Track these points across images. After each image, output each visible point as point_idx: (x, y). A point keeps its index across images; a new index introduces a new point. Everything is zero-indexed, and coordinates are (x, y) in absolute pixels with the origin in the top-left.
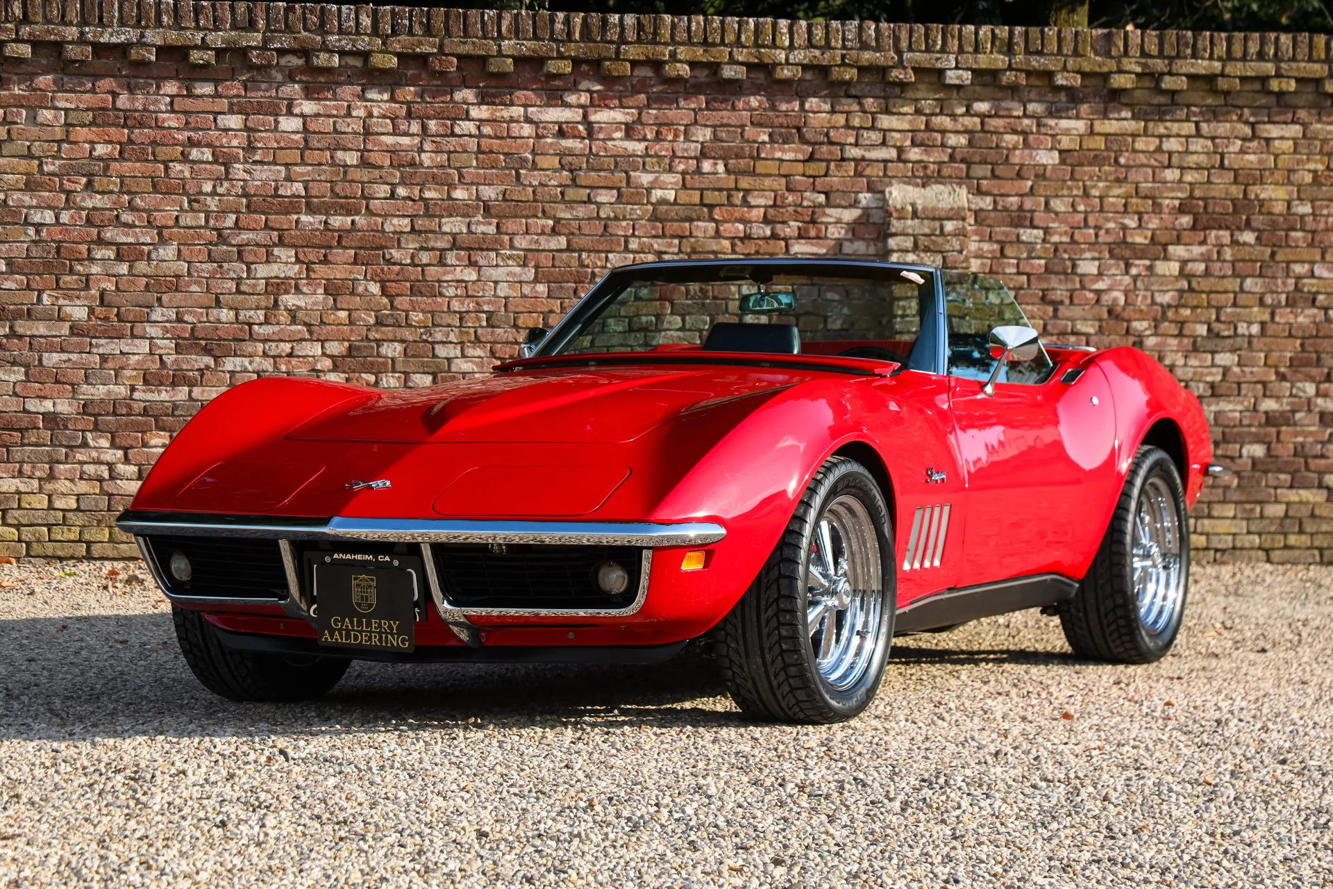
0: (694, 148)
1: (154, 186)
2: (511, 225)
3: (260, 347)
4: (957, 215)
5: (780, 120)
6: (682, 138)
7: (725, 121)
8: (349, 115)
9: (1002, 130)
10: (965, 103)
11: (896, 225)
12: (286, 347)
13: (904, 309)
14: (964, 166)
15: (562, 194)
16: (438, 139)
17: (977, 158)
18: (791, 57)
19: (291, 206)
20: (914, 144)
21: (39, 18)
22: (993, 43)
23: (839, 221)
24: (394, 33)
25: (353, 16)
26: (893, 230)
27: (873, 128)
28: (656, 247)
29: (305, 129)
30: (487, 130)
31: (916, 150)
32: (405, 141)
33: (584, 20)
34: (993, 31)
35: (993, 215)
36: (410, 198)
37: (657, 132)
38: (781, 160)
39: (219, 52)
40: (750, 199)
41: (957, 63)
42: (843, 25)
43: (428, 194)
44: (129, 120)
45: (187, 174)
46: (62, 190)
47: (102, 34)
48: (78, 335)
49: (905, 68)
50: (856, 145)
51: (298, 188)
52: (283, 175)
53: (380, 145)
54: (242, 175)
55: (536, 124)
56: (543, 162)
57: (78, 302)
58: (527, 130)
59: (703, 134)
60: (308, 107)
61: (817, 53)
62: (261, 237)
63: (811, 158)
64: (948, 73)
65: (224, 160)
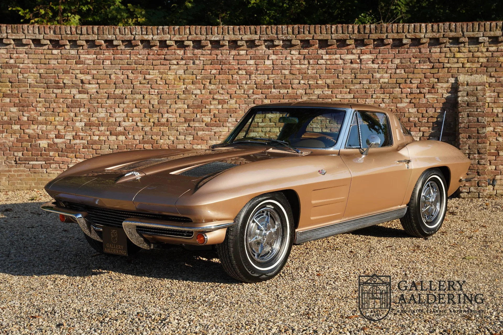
0: (394, 66)
1: (229, 82)
2: (336, 91)
3: (260, 129)
4: (482, 84)
5: (422, 56)
6: (390, 63)
7: (404, 57)
8: (286, 59)
9: (499, 56)
10: (486, 48)
11: (461, 88)
12: (268, 129)
13: (462, 115)
14: (486, 68)
15: (352, 81)
16: (313, 65)
17: (490, 66)
18: (426, 36)
19: (269, 87)
20: (468, 62)
21: (194, 33)
22: (496, 28)
23: (442, 87)
24: (299, 33)
25: (286, 29)
26: (460, 90)
27: (454, 57)
28: (382, 97)
29: (273, 64)
30: (329, 62)
31: (469, 63)
32: (303, 66)
33: (358, 27)
34: (496, 23)
35: (495, 84)
36: (304, 84)
37: (382, 61)
38: (422, 68)
39: (247, 42)
40: (412, 81)
41: (483, 35)
42: (444, 24)
43: (310, 82)
44: (221, 62)
45: (238, 78)
46: (202, 84)
47: (212, 37)
48: (208, 126)
49: (465, 37)
50: (448, 63)
51: (271, 81)
52: (267, 78)
53: (295, 67)
54: (254, 78)
55: (344, 60)
56: (346, 71)
57: (207, 117)
58: (341, 62)
59: (397, 61)
60: (273, 57)
61: (434, 34)
62: (260, 96)
63: (433, 68)
64: (480, 38)
65: (249, 74)
